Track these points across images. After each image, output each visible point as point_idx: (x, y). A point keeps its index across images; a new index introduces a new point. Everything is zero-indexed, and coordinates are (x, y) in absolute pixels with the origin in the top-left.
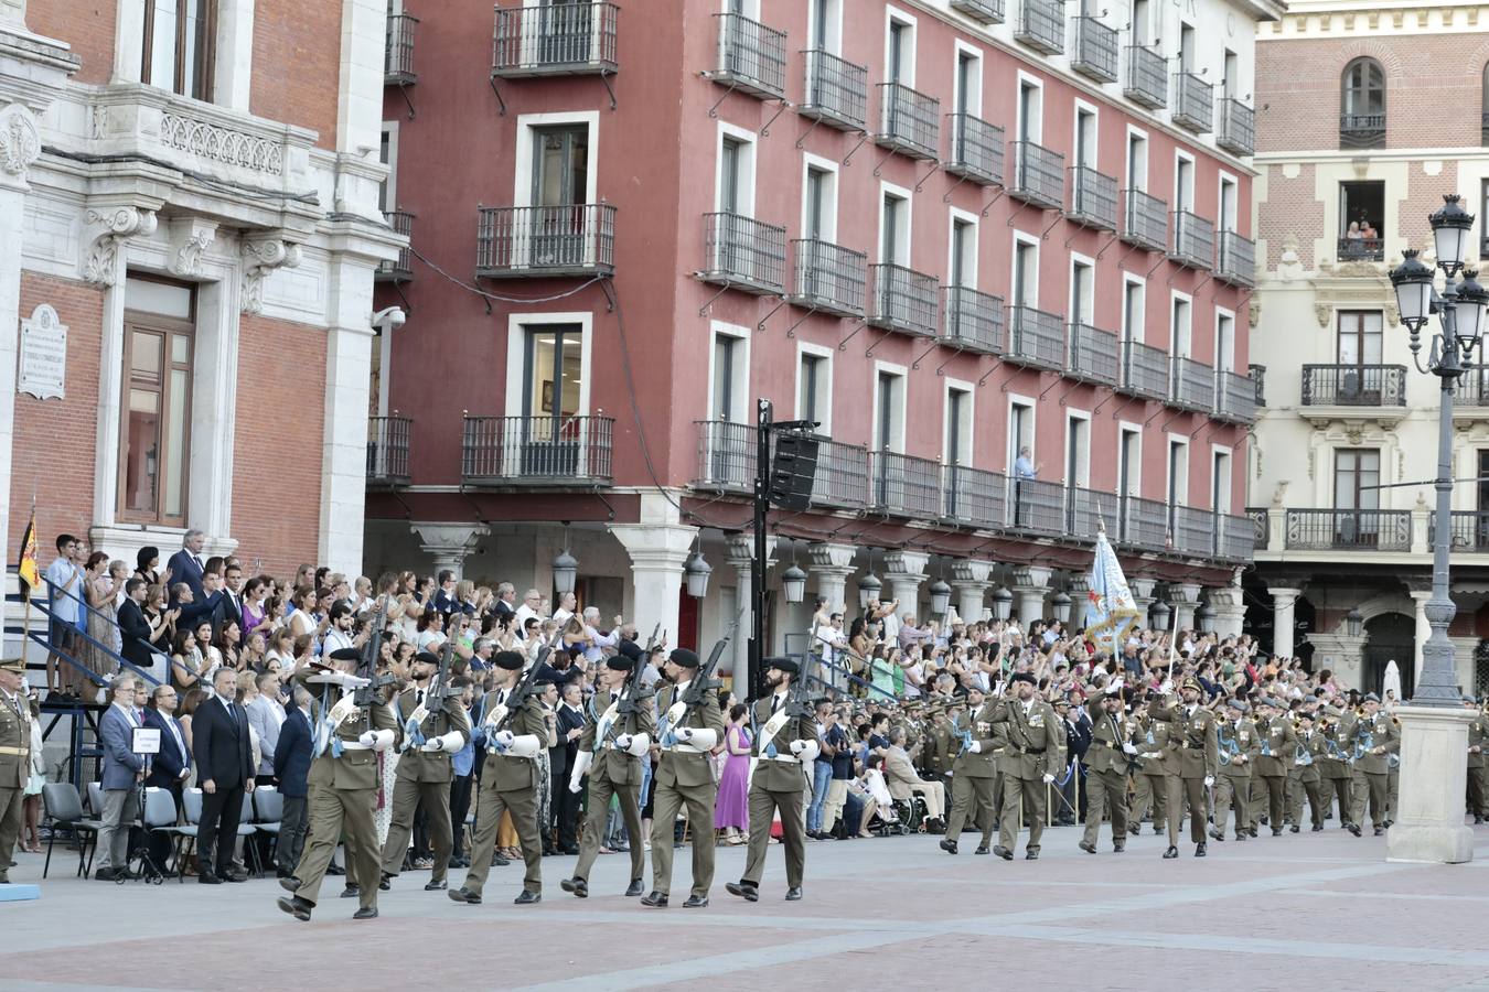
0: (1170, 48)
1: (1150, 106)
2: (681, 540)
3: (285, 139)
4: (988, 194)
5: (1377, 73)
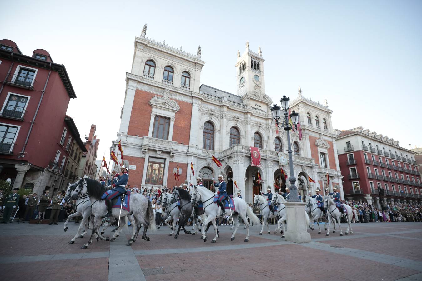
0: (406, 157)
1: (405, 162)
2: (371, 198)
3: (333, 170)
4: (392, 170)
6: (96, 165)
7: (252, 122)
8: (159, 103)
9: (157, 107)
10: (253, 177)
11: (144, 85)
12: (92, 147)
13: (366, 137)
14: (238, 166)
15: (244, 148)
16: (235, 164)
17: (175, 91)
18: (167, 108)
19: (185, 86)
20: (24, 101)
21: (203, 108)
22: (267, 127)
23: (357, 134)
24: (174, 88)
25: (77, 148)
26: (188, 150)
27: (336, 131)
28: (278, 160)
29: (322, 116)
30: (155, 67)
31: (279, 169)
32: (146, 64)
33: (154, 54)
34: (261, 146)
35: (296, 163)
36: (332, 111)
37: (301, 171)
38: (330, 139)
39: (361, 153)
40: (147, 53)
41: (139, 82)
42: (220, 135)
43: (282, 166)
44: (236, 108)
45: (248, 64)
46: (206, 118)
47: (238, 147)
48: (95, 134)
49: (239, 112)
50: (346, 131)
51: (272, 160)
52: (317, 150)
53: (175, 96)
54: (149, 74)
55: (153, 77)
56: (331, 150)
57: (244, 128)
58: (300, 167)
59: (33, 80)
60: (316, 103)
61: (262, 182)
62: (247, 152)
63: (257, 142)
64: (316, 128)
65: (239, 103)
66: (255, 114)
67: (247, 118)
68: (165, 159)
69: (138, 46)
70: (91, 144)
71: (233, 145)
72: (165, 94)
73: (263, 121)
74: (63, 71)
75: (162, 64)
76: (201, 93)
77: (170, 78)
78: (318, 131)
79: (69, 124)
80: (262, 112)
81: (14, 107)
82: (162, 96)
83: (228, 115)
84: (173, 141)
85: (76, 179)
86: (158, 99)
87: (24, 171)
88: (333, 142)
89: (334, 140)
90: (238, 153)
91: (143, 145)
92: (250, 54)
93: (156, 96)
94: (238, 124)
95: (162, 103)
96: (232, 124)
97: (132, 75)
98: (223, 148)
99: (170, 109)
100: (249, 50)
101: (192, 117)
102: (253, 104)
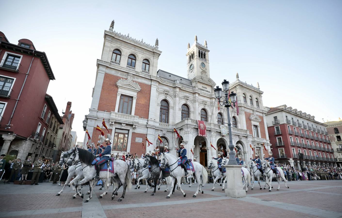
0: (320, 129)
1: (319, 133)
2: (293, 161)
3: (264, 139)
4: (309, 139)
5: (337, 129)
6: (71, 135)
7: (199, 100)
8: (124, 85)
9: (122, 88)
10: (200, 145)
11: (111, 69)
12: (68, 121)
13: (289, 112)
14: (188, 136)
15: (193, 121)
16: (186, 134)
17: (137, 75)
18: (130, 89)
19: (145, 71)
20: (10, 82)
21: (159, 89)
22: (212, 105)
23: (282, 110)
24: (136, 72)
25: (55, 121)
26: (147, 123)
27: (266, 108)
28: (220, 131)
29: (255, 96)
30: (121, 55)
31: (221, 138)
32: (113, 53)
33: (120, 45)
34: (206, 120)
35: (234, 133)
36: (263, 92)
37: (238, 140)
38: (261, 115)
39: (286, 125)
40: (115, 44)
41: (107, 67)
42: (174, 111)
43: (223, 136)
44: (187, 89)
45: (196, 54)
46: (163, 97)
47: (188, 121)
48: (71, 110)
49: (189, 93)
50: (274, 108)
51: (215, 131)
52: (251, 123)
53: (137, 79)
54: (116, 61)
55: (119, 64)
56: (262, 123)
57: (193, 106)
58: (238, 137)
59: (19, 64)
60: (250, 86)
61: (207, 149)
62: (195, 124)
63: (203, 116)
64: (250, 106)
65: (189, 85)
66: (202, 94)
67: (196, 97)
68: (129, 130)
69: (107, 38)
70: (67, 118)
71: (184, 119)
72: (129, 78)
73: (208, 100)
74: (44, 57)
75: (127, 53)
76: (158, 76)
77: (133, 64)
78: (252, 108)
79: (49, 101)
80: (207, 93)
81: (2, 86)
82: (126, 79)
83: (180, 95)
84: (135, 116)
85: (54, 147)
86: (123, 81)
87: (10, 140)
88: (264, 117)
89: (264, 115)
90: (188, 125)
91: (111, 118)
92: (198, 46)
93: (121, 78)
94: (188, 102)
95: (127, 85)
96: (183, 102)
97: (102, 62)
98: (176, 121)
99: (133, 90)
100: (197, 42)
101: (151, 96)
102: (200, 86)
